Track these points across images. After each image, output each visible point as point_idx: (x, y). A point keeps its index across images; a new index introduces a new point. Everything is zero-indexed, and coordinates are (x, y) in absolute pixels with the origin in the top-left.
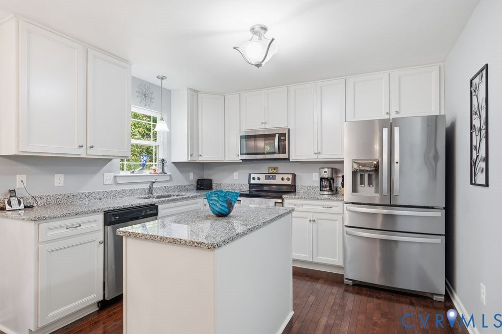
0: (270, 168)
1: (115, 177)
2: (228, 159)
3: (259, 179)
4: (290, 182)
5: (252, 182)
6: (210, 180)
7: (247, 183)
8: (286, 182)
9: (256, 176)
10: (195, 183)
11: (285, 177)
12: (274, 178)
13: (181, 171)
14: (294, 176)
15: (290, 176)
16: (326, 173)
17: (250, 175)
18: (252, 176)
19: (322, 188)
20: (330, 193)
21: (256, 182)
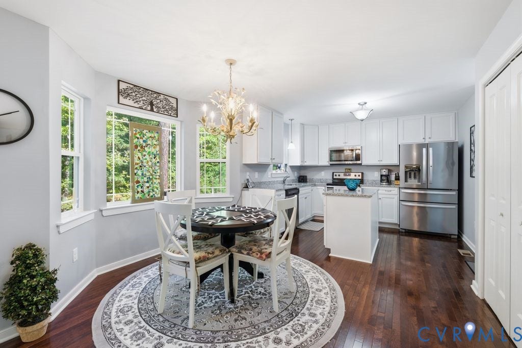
0: (346, 169)
1: (271, 174)
2: (321, 164)
3: (339, 175)
4: (360, 178)
5: (335, 177)
6: (306, 176)
7: (331, 178)
8: (357, 177)
9: (337, 174)
10: (297, 178)
11: (357, 174)
12: (350, 175)
13: (292, 171)
14: (362, 173)
15: (360, 174)
16: (385, 172)
17: (333, 173)
18: (335, 174)
19: (382, 180)
20: (387, 183)
21: (338, 177)
